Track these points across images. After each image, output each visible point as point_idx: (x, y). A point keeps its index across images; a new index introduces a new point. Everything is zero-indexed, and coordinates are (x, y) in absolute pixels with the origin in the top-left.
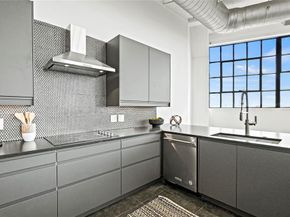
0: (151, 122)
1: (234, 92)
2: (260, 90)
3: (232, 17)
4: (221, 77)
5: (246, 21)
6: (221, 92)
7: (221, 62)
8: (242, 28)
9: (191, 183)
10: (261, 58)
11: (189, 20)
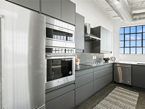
0: (104, 59)
1: (130, 47)
2: (142, 47)
3: (135, 17)
4: (124, 41)
5: (140, 19)
6: (124, 47)
7: (125, 34)
8: (138, 21)
9: (128, 82)
10: (142, 33)
11: (114, 17)
